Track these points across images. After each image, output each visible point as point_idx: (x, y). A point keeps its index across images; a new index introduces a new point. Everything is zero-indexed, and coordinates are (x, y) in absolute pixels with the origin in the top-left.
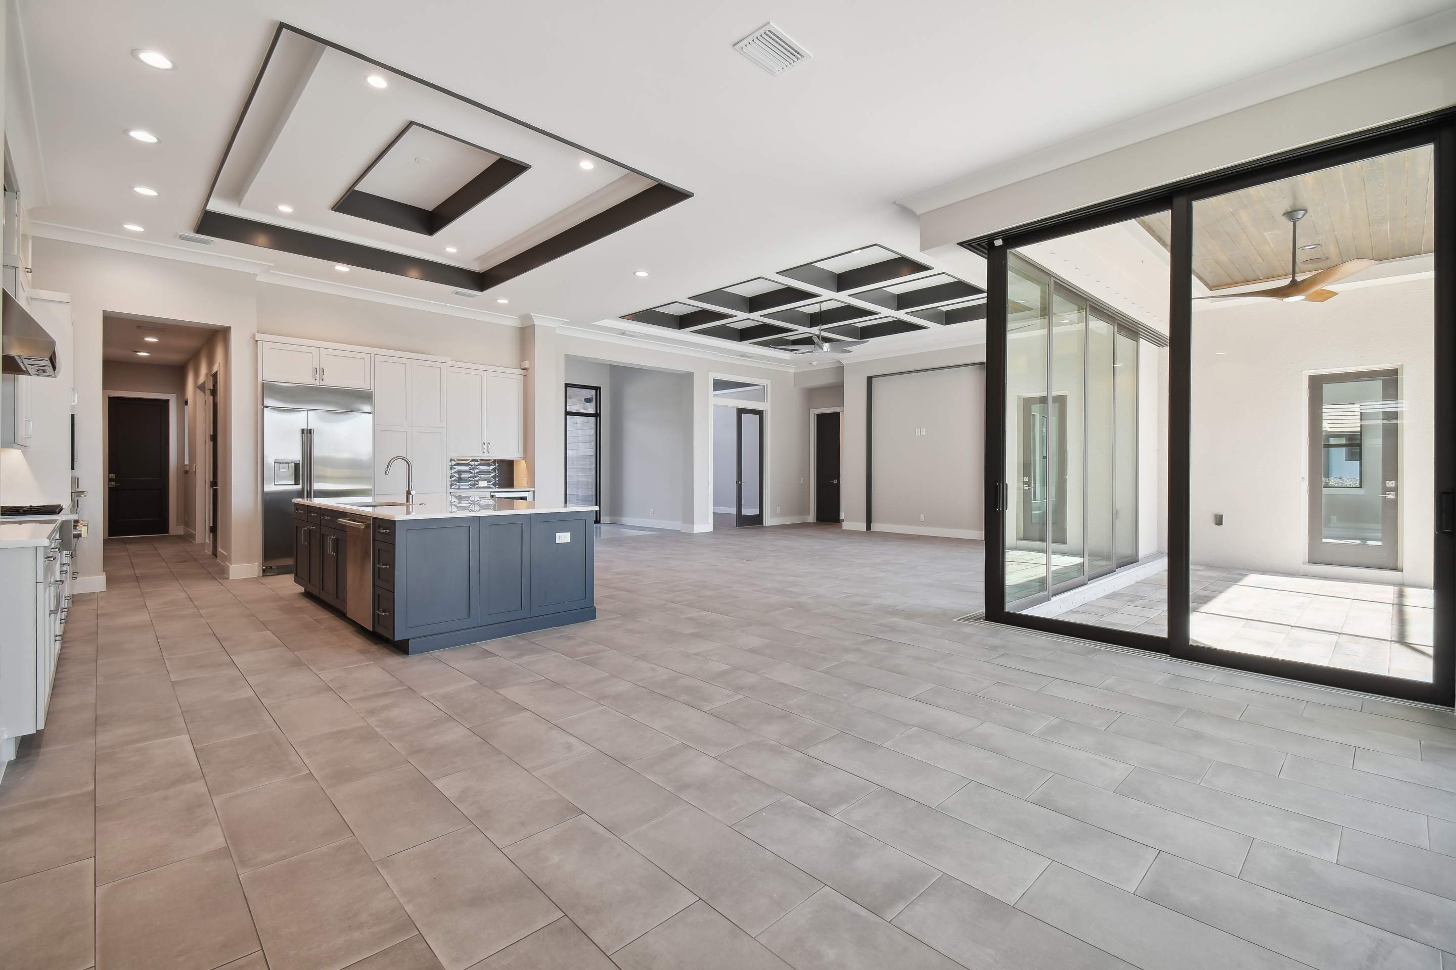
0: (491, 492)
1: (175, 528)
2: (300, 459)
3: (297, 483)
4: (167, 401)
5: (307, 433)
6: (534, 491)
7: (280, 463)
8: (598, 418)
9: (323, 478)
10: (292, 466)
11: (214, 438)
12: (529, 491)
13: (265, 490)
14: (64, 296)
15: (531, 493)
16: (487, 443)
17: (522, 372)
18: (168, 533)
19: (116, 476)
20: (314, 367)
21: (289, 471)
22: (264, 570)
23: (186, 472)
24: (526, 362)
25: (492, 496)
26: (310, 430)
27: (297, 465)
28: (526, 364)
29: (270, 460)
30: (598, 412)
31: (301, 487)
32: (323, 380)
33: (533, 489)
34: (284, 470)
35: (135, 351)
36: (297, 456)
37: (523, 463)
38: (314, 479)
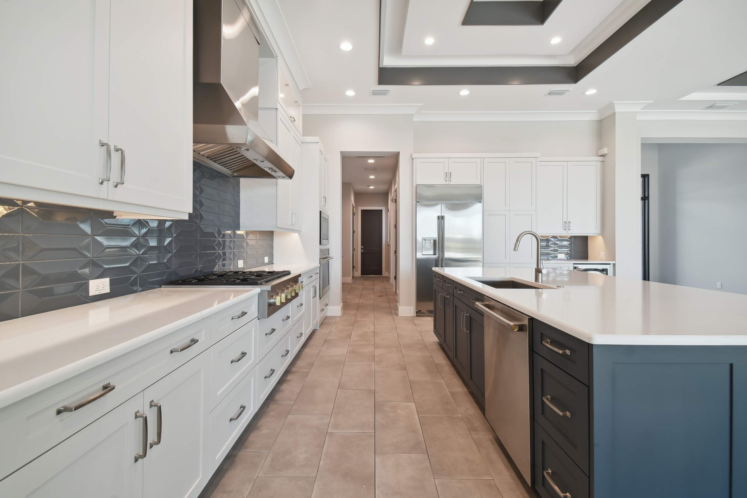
0: (574, 264)
1: (385, 273)
2: (437, 238)
3: (435, 254)
4: (382, 210)
5: (441, 218)
6: (614, 265)
7: (425, 240)
8: (647, 201)
9: (451, 249)
10: (432, 242)
11: (396, 226)
12: (610, 264)
13: (417, 257)
14: (316, 139)
15: (612, 265)
16: (568, 222)
17: (601, 159)
18: (382, 275)
19: (364, 247)
20: (445, 172)
21: (430, 245)
22: (417, 312)
23: (388, 245)
24: (605, 148)
25: (575, 268)
26: (443, 216)
27: (435, 241)
28: (605, 151)
29: (419, 238)
30: (647, 195)
31: (437, 256)
32: (450, 181)
33: (614, 262)
34: (428, 245)
35: (368, 186)
36: (435, 235)
37: (600, 239)
38: (445, 250)
